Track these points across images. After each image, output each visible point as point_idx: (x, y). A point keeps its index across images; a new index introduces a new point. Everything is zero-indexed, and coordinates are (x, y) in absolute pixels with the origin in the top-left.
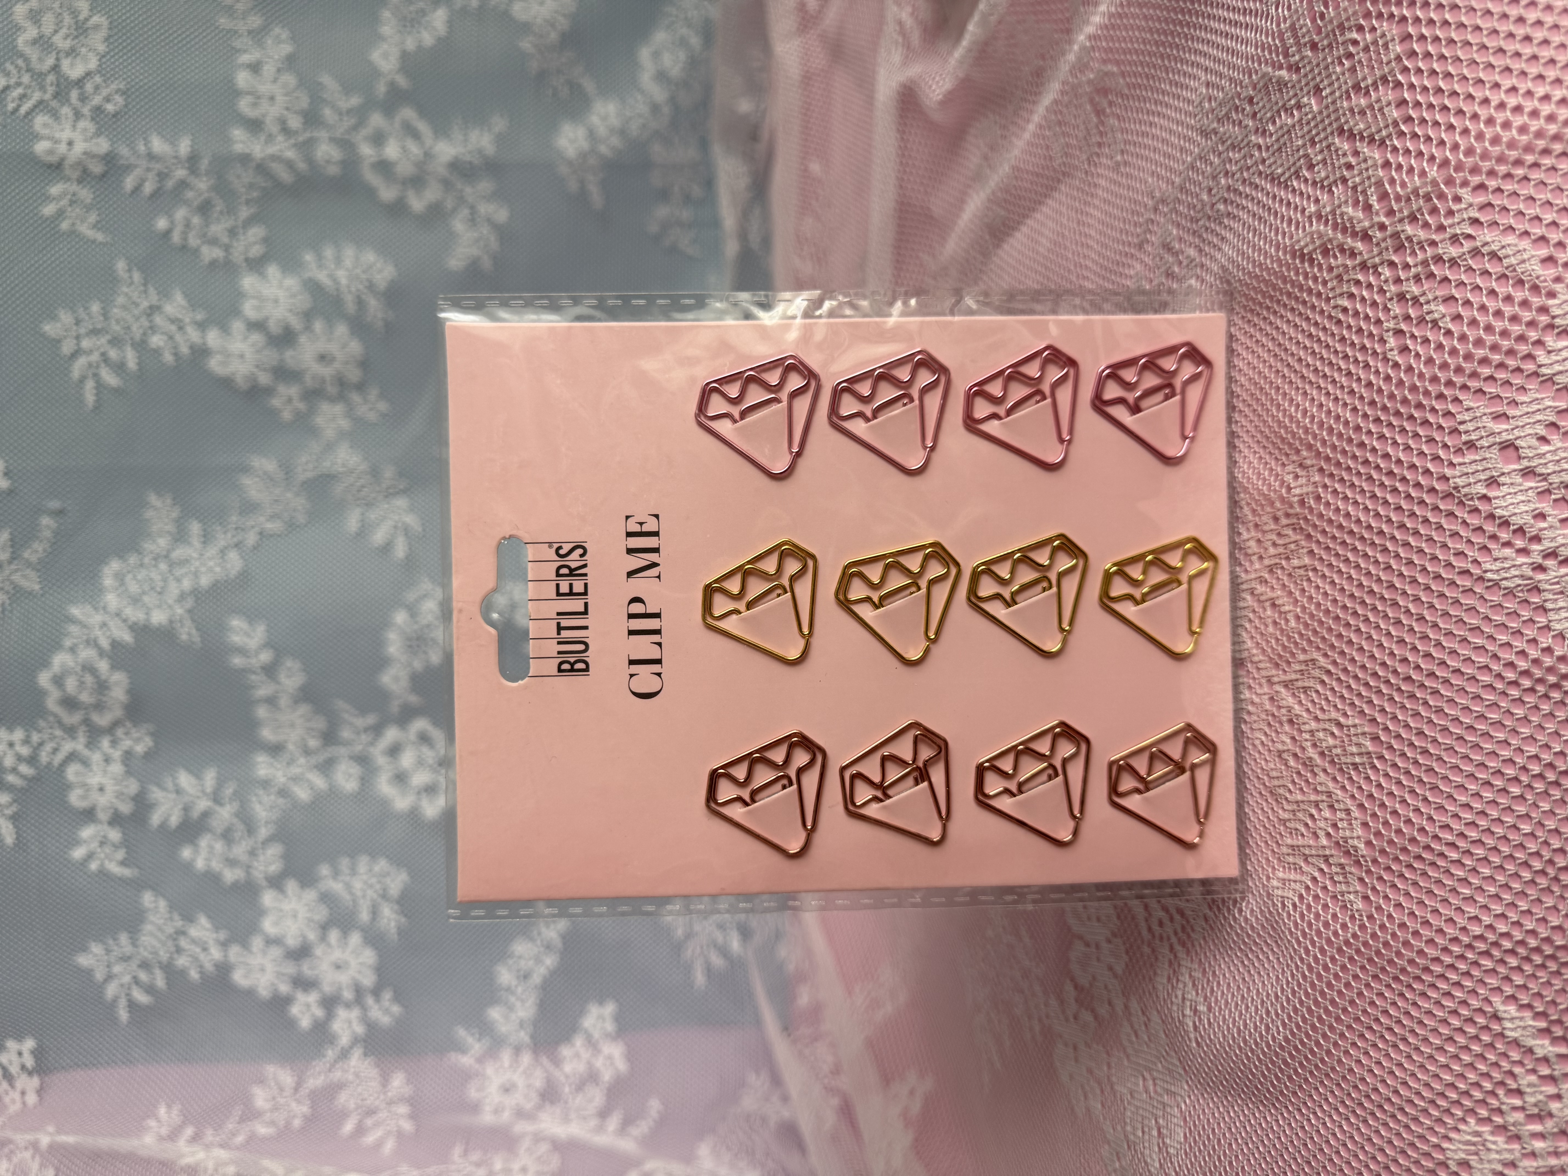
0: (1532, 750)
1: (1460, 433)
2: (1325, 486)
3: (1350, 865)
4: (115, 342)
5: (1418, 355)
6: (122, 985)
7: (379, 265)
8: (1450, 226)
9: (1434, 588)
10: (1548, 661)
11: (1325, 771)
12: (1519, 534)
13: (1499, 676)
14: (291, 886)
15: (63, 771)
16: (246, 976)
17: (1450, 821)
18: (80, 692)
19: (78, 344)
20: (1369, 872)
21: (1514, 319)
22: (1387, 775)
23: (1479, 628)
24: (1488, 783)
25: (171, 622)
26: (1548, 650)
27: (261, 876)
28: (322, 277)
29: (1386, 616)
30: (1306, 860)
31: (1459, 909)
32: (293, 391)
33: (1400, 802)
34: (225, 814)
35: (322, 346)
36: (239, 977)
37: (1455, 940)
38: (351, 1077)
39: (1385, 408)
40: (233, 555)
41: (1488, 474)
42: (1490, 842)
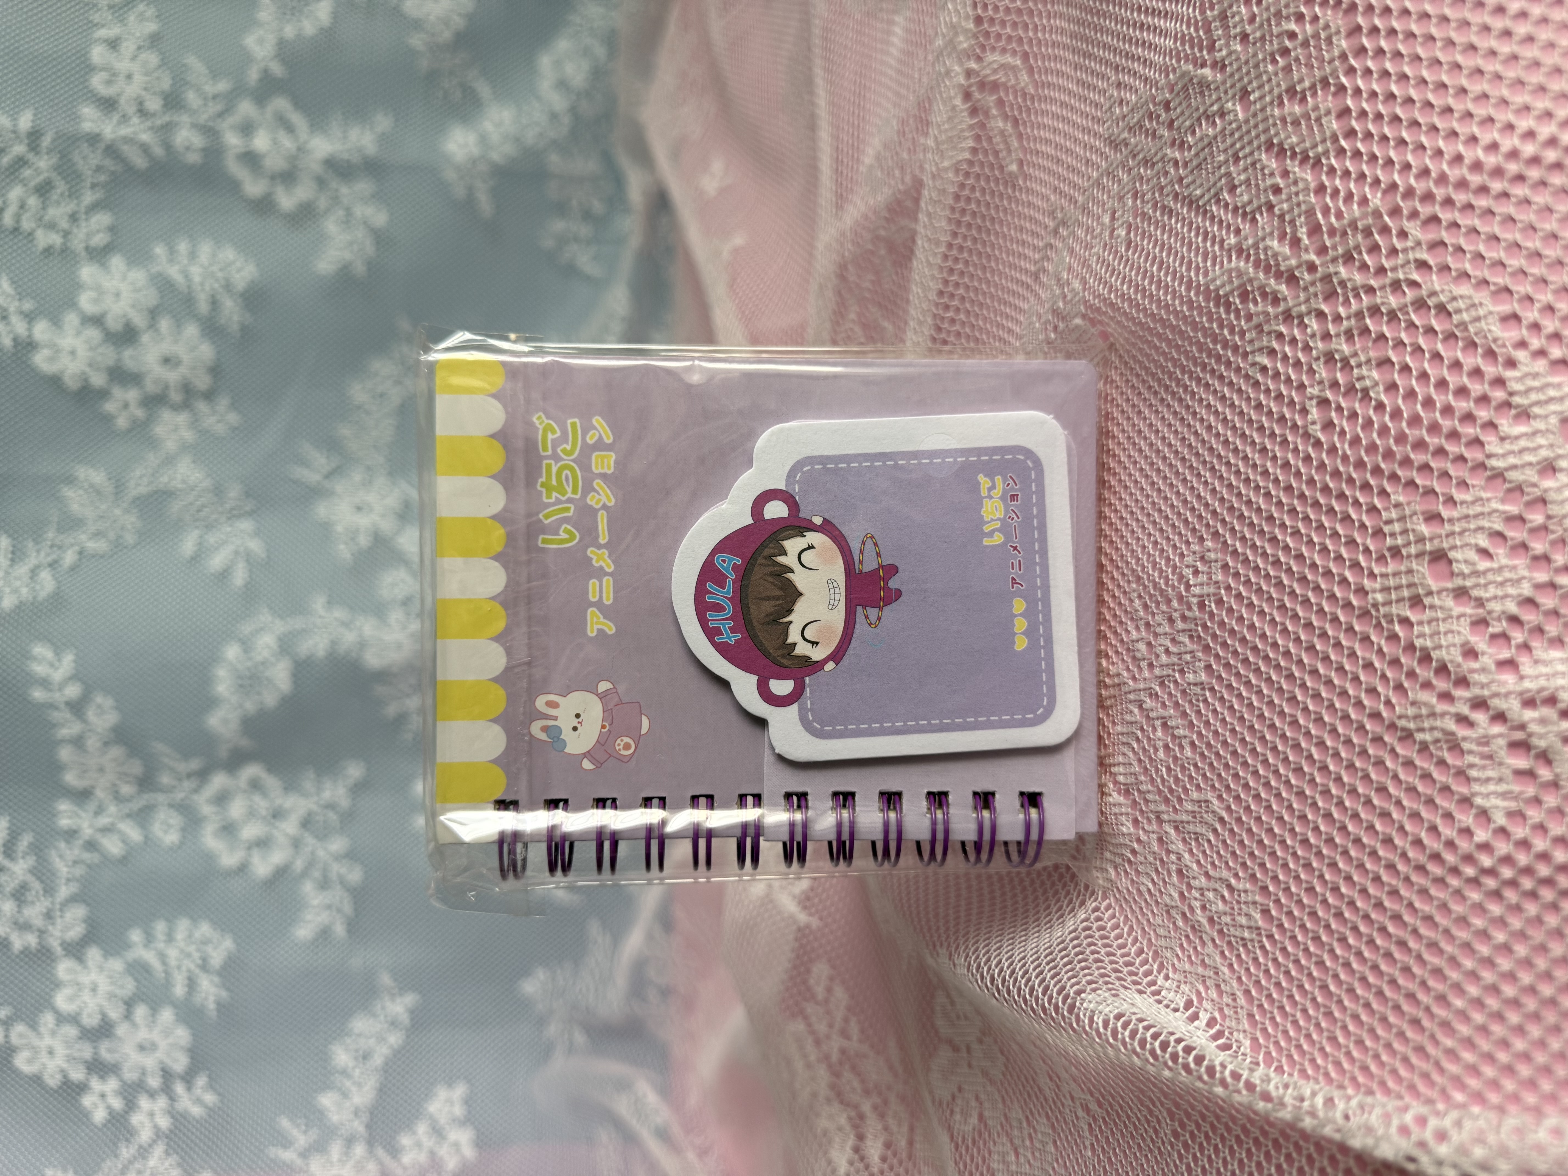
1: (1385, 535)
2: (1228, 588)
5: (1343, 433)
7: (238, 264)
8: (1392, 269)
11: (1213, 941)
14: (93, 953)
27: (57, 943)
28: (174, 272)
32: (131, 395)
34: (17, 869)
35: (167, 347)
36: (21, 1061)
39: (1302, 496)
40: (45, 575)
41: (1412, 591)
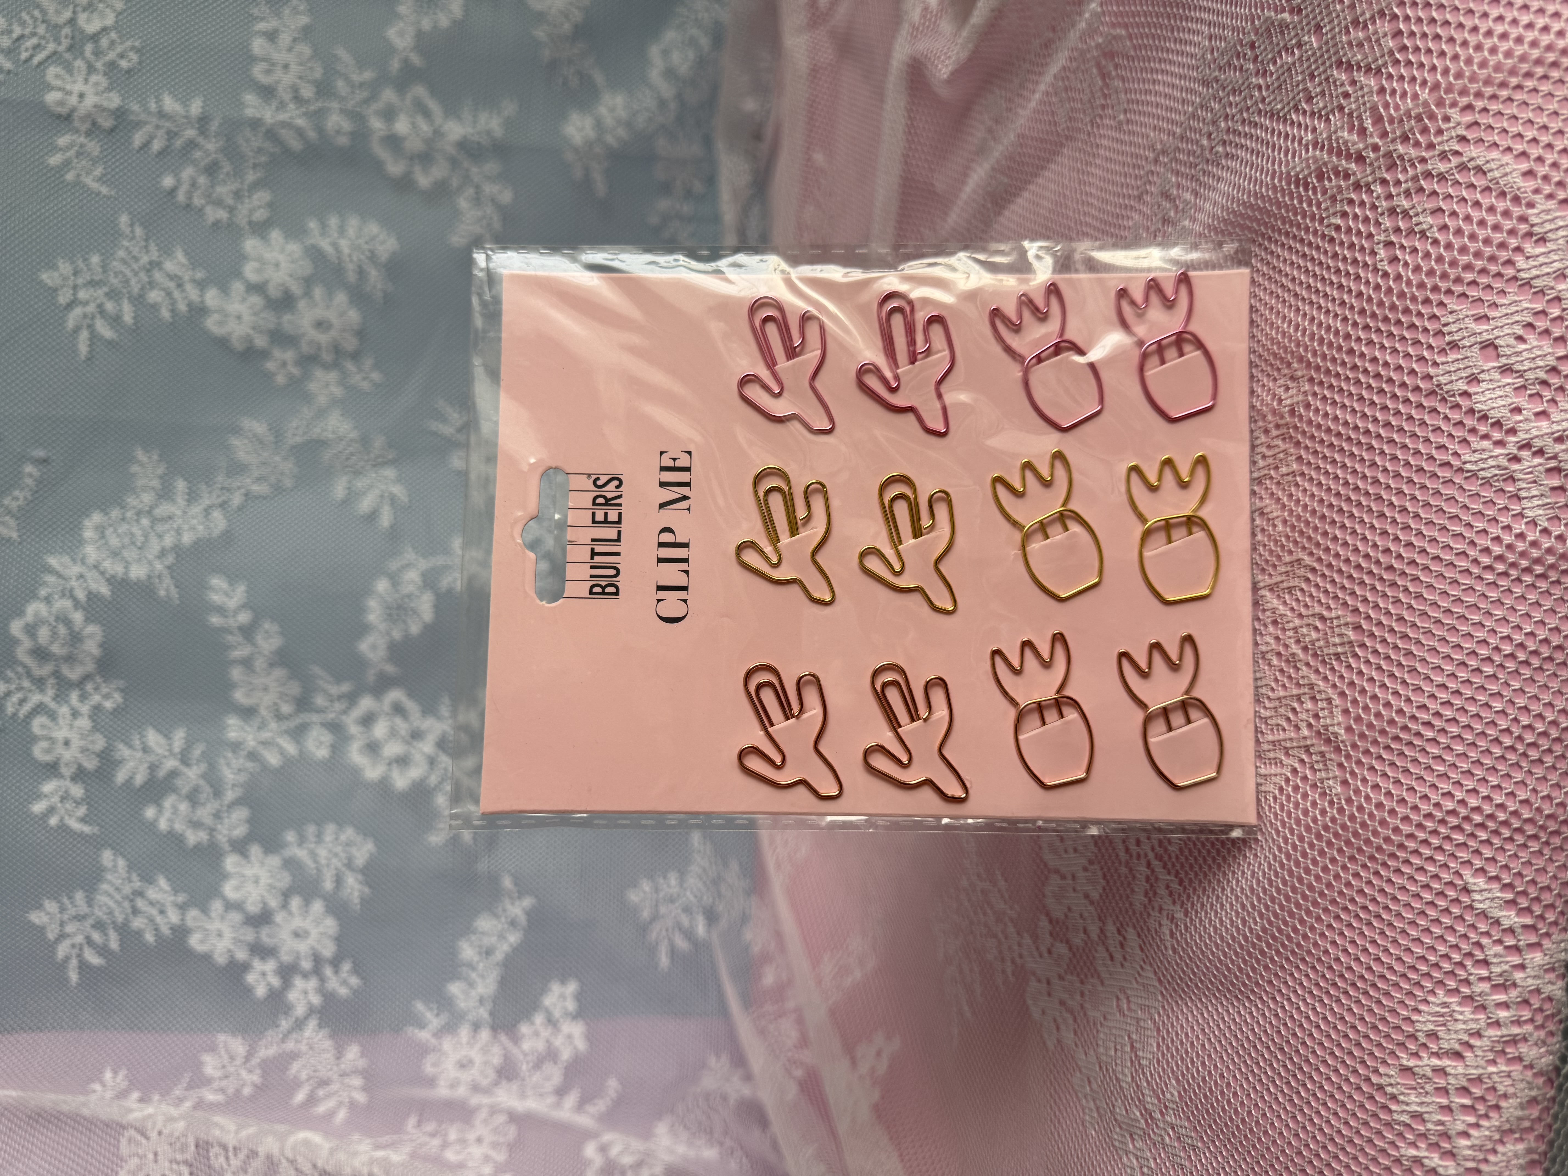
0: (1505, 631)
1: (1444, 334)
2: (1315, 394)
3: (1330, 752)
4: (113, 294)
5: (1406, 264)
6: (73, 946)
7: (381, 237)
8: (1439, 144)
9: (1416, 480)
10: (1521, 546)
11: (1308, 664)
12: (1496, 427)
13: (1476, 561)
14: (255, 850)
15: (28, 723)
16: (202, 942)
17: (1426, 701)
18: (52, 643)
19: (74, 294)
20: (1348, 757)
21: (1496, 228)
22: (1368, 662)
23: (1457, 516)
24: (1463, 664)
25: (149, 577)
26: (1521, 536)
27: (225, 840)
28: (325, 245)
29: (1370, 510)
30: (1287, 754)
31: (1434, 786)
32: (289, 355)
33: (1380, 687)
34: (193, 774)
35: (319, 312)
36: (195, 941)
37: (1429, 816)
38: (304, 1048)
39: (1374, 315)
40: (217, 514)
41: (1469, 371)
42: (1463, 720)
